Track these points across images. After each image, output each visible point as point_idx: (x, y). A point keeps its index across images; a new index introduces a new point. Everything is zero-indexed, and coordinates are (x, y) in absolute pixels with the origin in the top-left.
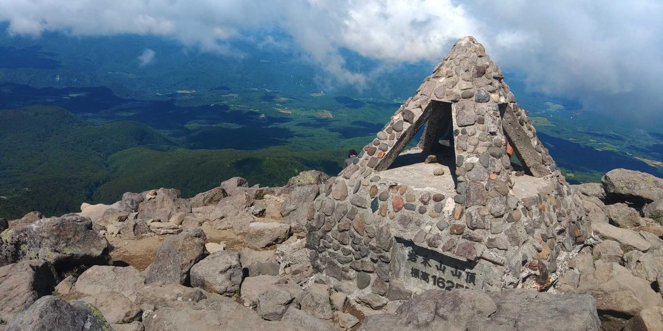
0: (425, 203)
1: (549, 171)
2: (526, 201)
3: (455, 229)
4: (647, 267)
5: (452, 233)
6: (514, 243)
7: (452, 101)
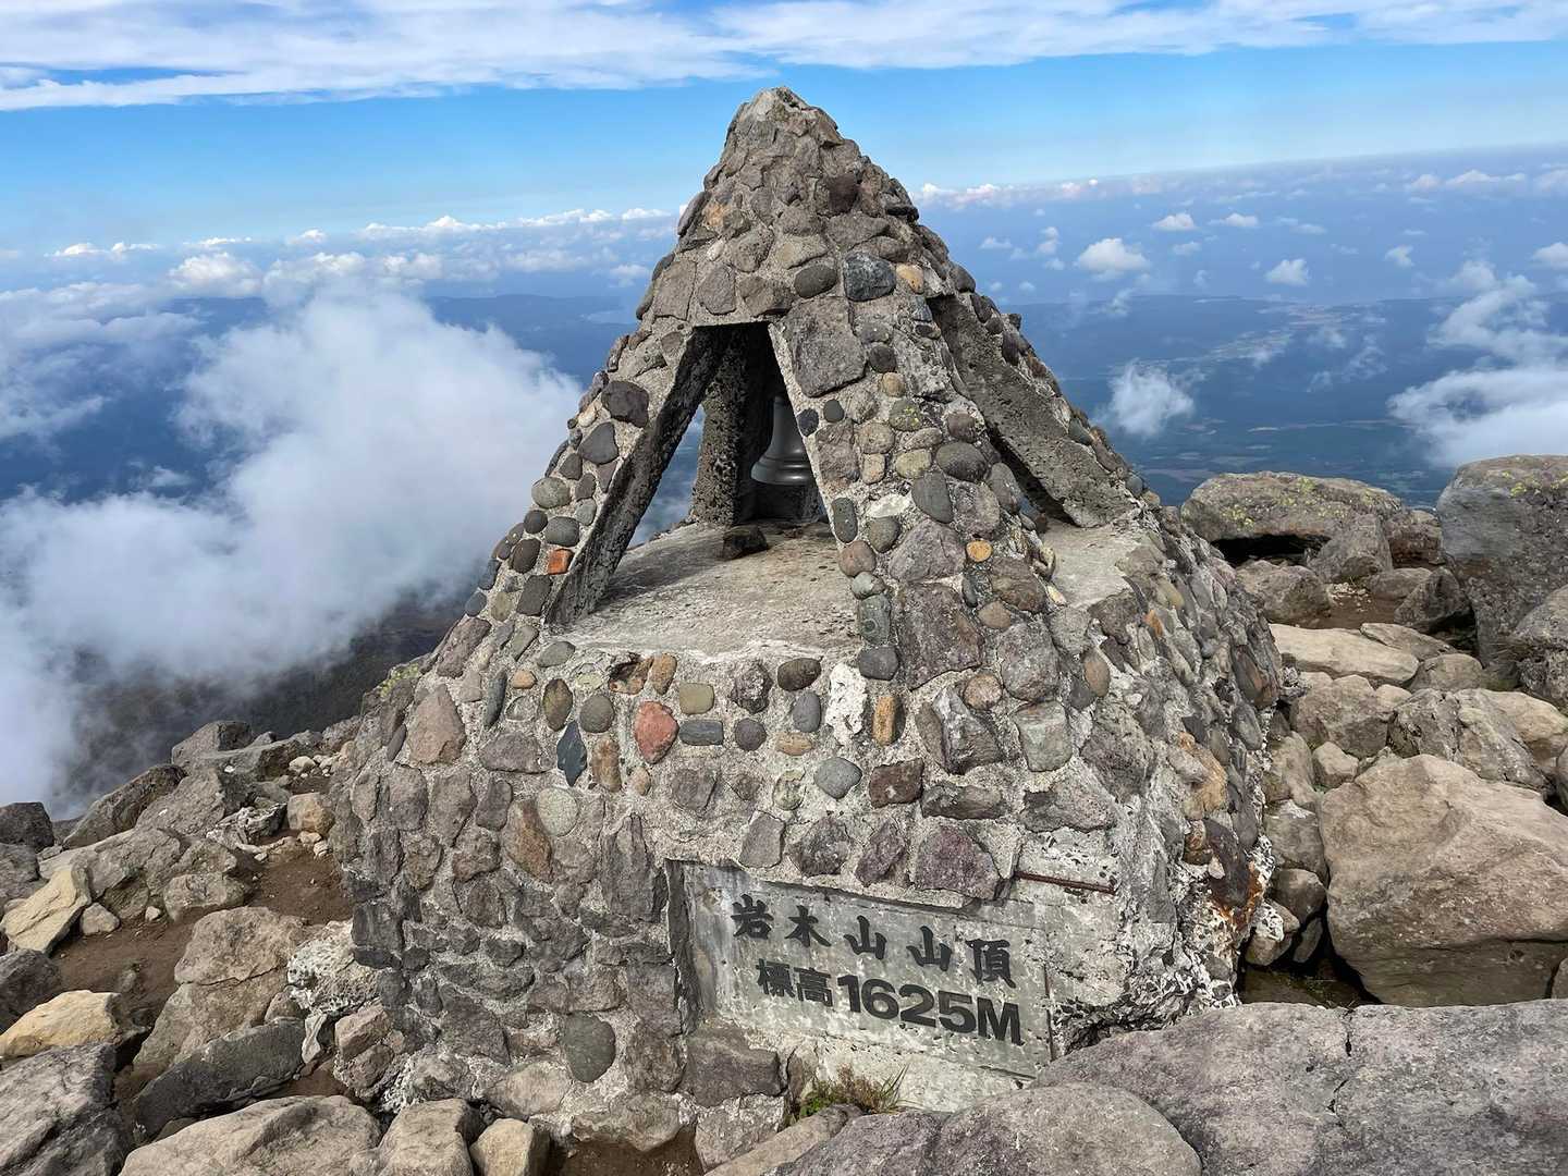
0: (759, 706)
1: (1127, 496)
2: (1104, 615)
3: (890, 783)
4: (1497, 738)
5: (880, 802)
6: (1123, 789)
7: (765, 314)
